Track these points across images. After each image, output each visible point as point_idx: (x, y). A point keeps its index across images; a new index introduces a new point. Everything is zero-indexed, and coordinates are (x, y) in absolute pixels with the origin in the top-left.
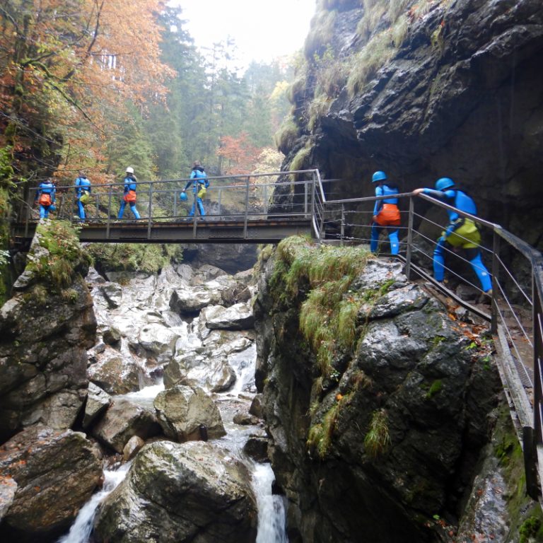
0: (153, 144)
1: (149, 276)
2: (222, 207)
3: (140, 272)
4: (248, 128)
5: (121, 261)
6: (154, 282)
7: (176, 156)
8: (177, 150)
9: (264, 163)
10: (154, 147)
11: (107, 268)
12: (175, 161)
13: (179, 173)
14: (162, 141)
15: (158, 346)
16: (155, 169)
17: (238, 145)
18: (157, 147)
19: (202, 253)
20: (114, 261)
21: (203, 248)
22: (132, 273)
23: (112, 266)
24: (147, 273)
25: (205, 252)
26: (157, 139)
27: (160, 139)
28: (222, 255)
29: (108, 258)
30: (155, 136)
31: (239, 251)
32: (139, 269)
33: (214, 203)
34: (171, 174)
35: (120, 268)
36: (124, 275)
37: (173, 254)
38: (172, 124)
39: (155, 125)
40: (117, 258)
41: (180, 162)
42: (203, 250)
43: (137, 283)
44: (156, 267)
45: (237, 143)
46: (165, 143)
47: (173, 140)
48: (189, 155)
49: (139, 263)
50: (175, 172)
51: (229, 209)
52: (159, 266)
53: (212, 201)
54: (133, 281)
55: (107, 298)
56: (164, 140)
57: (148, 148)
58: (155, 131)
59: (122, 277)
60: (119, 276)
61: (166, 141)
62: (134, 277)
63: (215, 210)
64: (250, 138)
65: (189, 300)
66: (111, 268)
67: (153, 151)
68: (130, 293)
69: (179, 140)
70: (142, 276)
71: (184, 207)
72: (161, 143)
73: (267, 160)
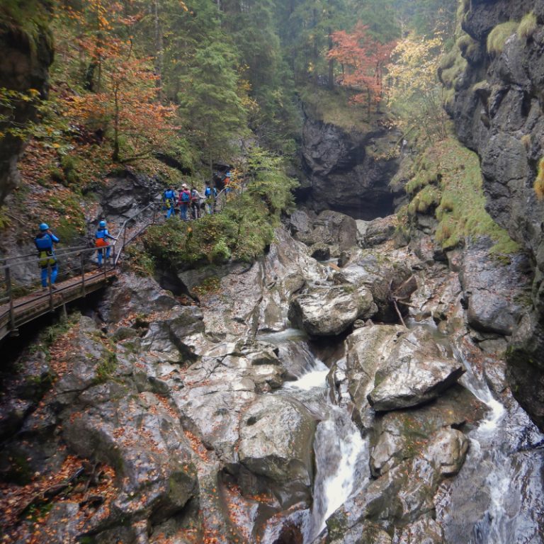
0: (240, 48)
1: (252, 265)
2: (339, 129)
3: (236, 262)
4: (365, 17)
5: (204, 251)
6: (260, 274)
7: (275, 64)
8: (276, 54)
9: (399, 63)
10: (241, 52)
11: (180, 266)
12: (275, 72)
13: (281, 89)
14: (252, 43)
15: (279, 467)
16: (247, 86)
17: (355, 42)
18: (246, 52)
19: (318, 190)
20: (190, 252)
21: (318, 185)
22: (223, 267)
23: (188, 261)
24: (248, 262)
25: (321, 190)
26: (244, 40)
27: (249, 40)
28: (344, 191)
29: (179, 250)
30: (241, 35)
31: (365, 185)
32: (233, 257)
33: (328, 124)
34: (269, 92)
35: (203, 261)
36: (210, 273)
37: (283, 205)
38: (264, 15)
39: (239, 19)
40: (196, 246)
41: (280, 73)
42: (318, 187)
43: (233, 283)
44: (261, 246)
45: (354, 39)
46: (256, 45)
47: (267, 39)
48: (290, 61)
49: (233, 247)
50: (276, 88)
51: (348, 131)
52: (266, 241)
53: (326, 121)
54: (226, 280)
55: (177, 342)
56: (255, 40)
57: (230, 55)
58: (241, 29)
59: (207, 277)
60: (203, 275)
61: (257, 43)
62: (227, 273)
63: (331, 134)
64: (369, 31)
65: (322, 319)
66: (188, 264)
67: (240, 60)
68: (222, 307)
69: (277, 40)
70: (240, 269)
71: (291, 136)
72: (250, 46)
73: (404, 58)
